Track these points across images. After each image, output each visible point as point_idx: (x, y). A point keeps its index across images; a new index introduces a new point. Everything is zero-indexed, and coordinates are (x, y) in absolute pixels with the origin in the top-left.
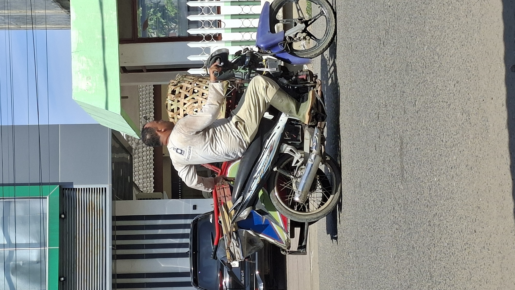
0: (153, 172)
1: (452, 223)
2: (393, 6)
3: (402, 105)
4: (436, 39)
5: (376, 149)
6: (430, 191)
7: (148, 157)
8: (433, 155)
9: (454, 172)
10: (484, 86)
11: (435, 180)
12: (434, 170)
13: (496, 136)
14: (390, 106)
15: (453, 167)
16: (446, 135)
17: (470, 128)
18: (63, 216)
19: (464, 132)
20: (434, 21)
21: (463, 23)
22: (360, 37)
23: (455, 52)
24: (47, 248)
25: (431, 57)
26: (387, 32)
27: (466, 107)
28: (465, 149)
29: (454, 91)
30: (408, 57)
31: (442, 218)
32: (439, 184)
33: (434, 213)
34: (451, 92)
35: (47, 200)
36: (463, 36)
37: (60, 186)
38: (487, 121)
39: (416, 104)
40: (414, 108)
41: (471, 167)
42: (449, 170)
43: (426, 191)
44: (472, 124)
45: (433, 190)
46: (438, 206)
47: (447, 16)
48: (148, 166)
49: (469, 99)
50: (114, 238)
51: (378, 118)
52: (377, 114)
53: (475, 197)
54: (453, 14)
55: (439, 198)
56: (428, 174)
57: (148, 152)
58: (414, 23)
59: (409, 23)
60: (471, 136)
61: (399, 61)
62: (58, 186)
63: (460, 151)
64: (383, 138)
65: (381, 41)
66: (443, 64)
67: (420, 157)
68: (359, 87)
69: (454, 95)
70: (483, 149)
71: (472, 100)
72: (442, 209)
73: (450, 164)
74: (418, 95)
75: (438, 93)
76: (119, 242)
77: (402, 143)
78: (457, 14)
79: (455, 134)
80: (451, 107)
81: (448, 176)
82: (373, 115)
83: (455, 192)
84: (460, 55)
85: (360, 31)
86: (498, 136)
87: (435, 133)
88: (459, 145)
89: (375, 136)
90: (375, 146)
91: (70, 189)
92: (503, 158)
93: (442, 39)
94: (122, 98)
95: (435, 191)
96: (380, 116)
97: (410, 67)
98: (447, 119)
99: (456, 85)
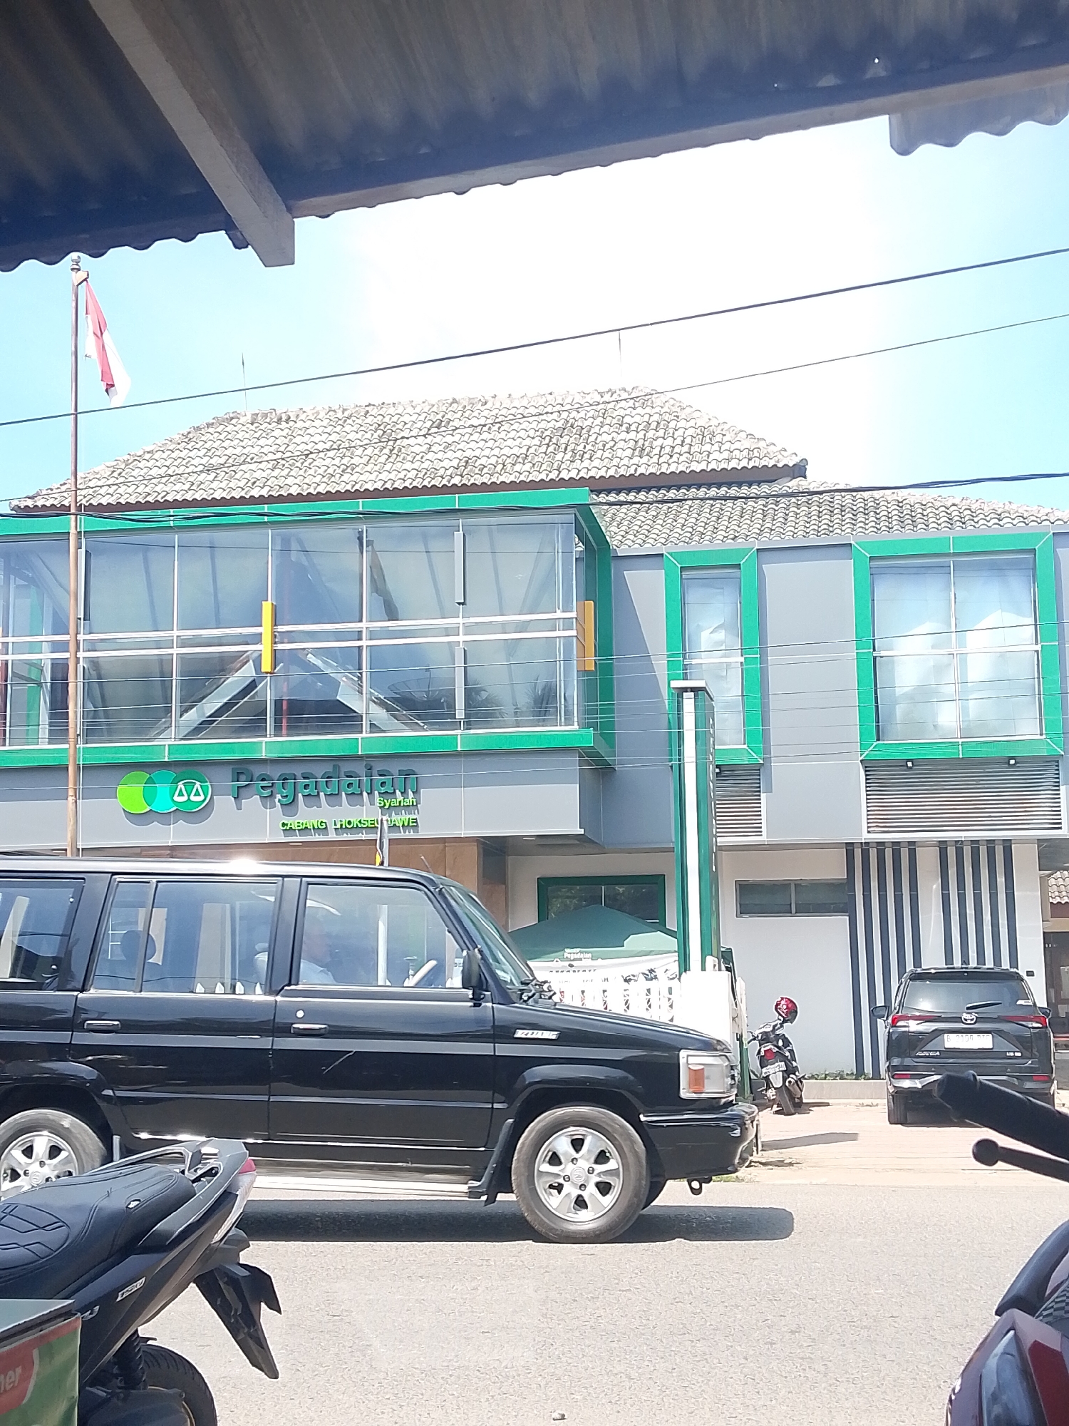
18: (1012, 762)
24: (959, 740)
35: (1038, 736)
37: (1063, 755)
50: (976, 843)
76: (968, 851)
91: (1057, 772)
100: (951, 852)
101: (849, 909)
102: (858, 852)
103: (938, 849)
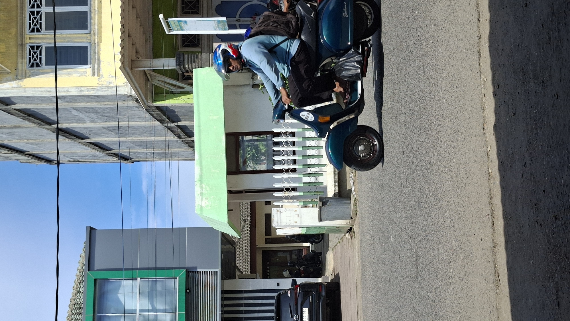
0: (250, 258)
1: (450, 315)
2: (409, 162)
3: (416, 230)
4: (437, 189)
5: (400, 258)
6: (436, 291)
7: (246, 248)
8: (437, 267)
9: (451, 280)
10: (469, 225)
11: (439, 284)
12: (438, 278)
13: (478, 260)
14: (409, 230)
15: (451, 277)
16: (446, 254)
17: (461, 252)
18: (188, 291)
19: (457, 254)
20: (436, 177)
21: (455, 181)
22: (388, 180)
23: (450, 199)
24: (177, 313)
25: (434, 201)
26: (406, 180)
27: (458, 237)
28: (458, 266)
29: (450, 226)
30: (420, 198)
31: (444, 311)
32: (441, 288)
33: (439, 307)
34: (448, 226)
35: (177, 280)
36: (455, 190)
37: (186, 270)
38: (472, 249)
39: (425, 231)
40: (425, 233)
41: (462, 279)
42: (448, 278)
43: (434, 291)
44: (463, 250)
45: (438, 291)
46: (441, 302)
47: (445, 175)
48: (246, 254)
49: (460, 232)
50: (223, 306)
51: (401, 237)
52: (400, 234)
53: (465, 299)
54: (448, 174)
55: (442, 297)
56: (434, 280)
57: (246, 244)
58: (423, 176)
59: (420, 176)
60: (462, 258)
61: (414, 200)
62: (185, 270)
63: (455, 267)
64: (404, 250)
65: (402, 185)
66: (443, 206)
67: (429, 267)
68: (388, 214)
69: (450, 228)
70: (470, 267)
71: (462, 233)
72: (444, 305)
73: (448, 275)
74: (427, 225)
75: (440, 225)
76: (226, 309)
77: (417, 256)
78: (451, 174)
79: (451, 254)
80: (448, 236)
81: (448, 283)
82: (398, 234)
83: (452, 294)
84: (453, 202)
85: (388, 176)
86: (479, 260)
87: (439, 252)
88: (454, 262)
89: (399, 249)
90: (399, 256)
91: (193, 272)
92: (483, 275)
93: (441, 190)
94: (229, 210)
95: (439, 292)
96: (402, 235)
97: (421, 205)
98: (446, 244)
99: (451, 222)
100: (226, 316)
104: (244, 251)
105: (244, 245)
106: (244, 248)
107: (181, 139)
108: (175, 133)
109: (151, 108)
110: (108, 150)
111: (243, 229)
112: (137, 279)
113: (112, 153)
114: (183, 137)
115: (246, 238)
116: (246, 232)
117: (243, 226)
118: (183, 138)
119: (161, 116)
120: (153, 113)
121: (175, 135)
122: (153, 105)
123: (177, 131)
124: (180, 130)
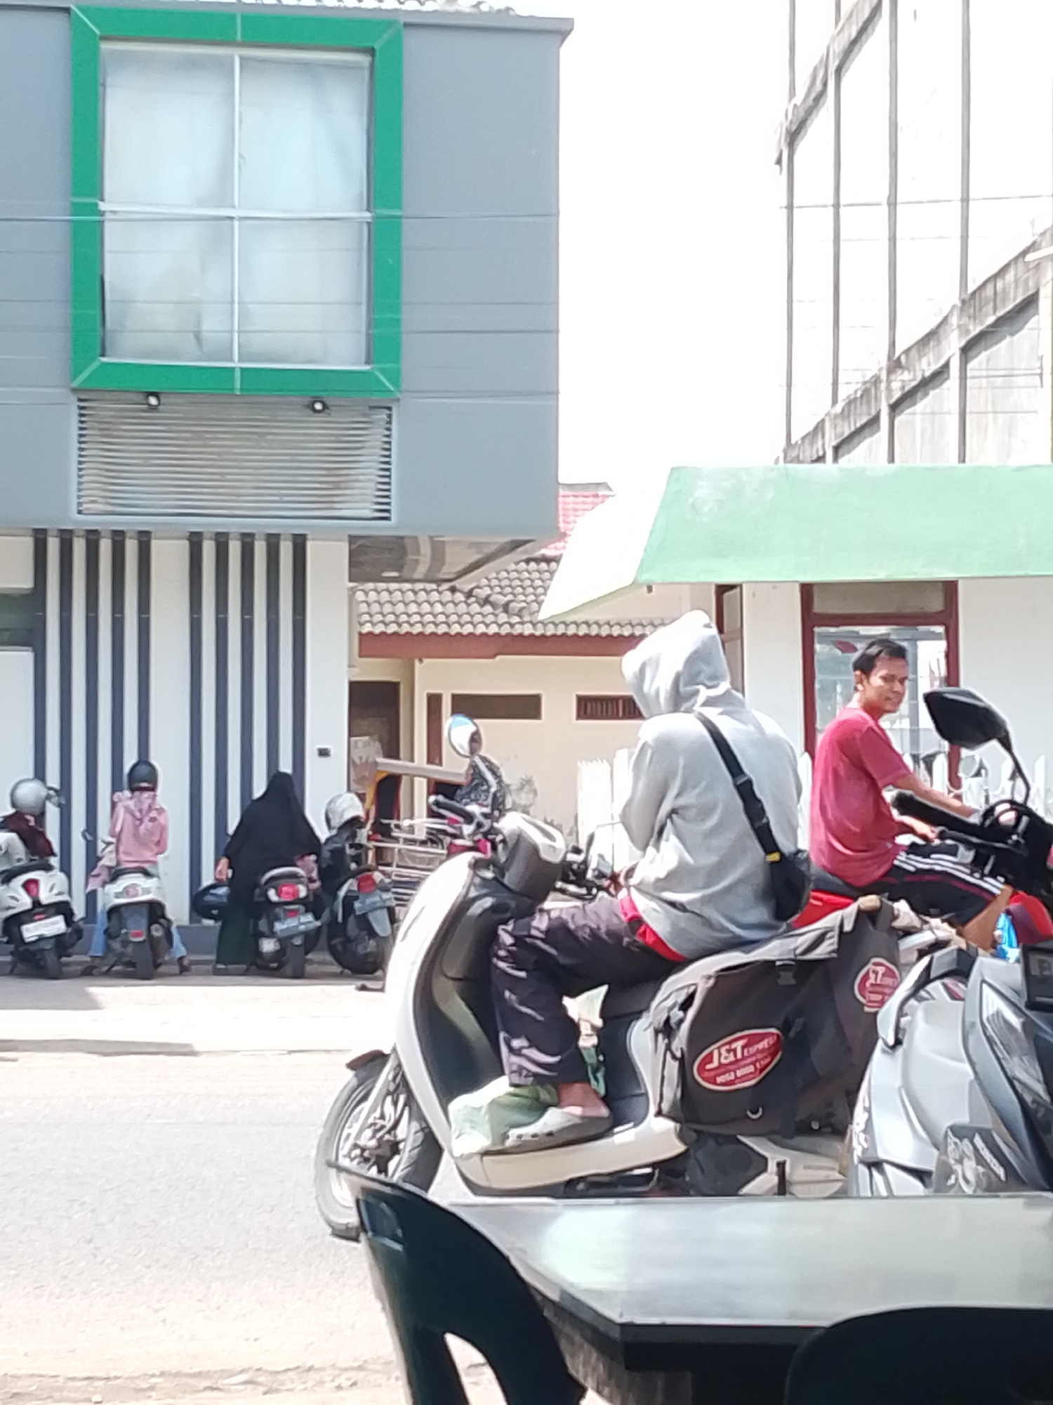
18: (318, 406)
76: (236, 549)
100: (209, 549)
101: (33, 639)
102: (53, 545)
103: (186, 543)
104: (400, 607)
105: (426, 608)
106: (413, 608)
107: (884, 376)
108: (914, 353)
109: (1034, 275)
110: (839, 71)
111: (494, 605)
112: (368, 210)
113: (825, 85)
114: (896, 385)
115: (454, 618)
116: (478, 618)
117: (506, 608)
118: (889, 382)
119: (995, 310)
120: (1010, 276)
121: (907, 352)
122: (1043, 281)
123: (924, 360)
124: (928, 374)
